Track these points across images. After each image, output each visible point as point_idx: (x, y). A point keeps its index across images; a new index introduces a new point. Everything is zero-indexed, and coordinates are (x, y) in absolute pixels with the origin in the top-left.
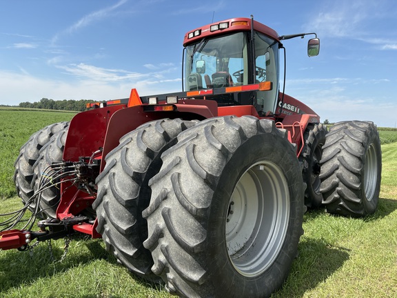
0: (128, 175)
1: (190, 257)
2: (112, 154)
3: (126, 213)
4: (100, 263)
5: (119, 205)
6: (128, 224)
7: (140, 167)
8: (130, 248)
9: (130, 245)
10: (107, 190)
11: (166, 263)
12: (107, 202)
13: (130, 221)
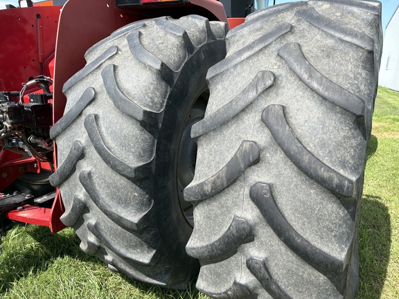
0: (131, 117)
1: (322, 278)
2: (81, 80)
3: (135, 192)
4: (62, 263)
5: (118, 177)
6: (139, 210)
7: (153, 102)
8: (142, 251)
9: (142, 245)
10: (83, 149)
11: (255, 288)
12: (89, 174)
13: (142, 205)
